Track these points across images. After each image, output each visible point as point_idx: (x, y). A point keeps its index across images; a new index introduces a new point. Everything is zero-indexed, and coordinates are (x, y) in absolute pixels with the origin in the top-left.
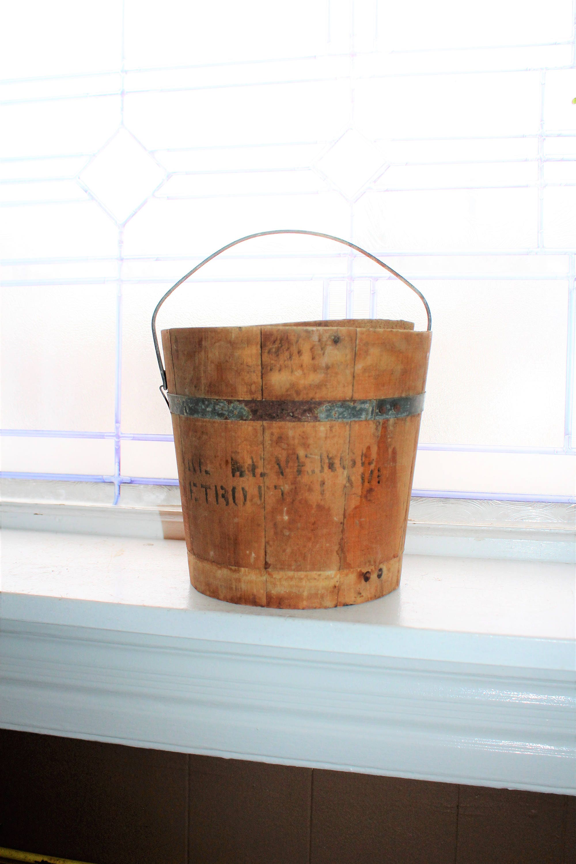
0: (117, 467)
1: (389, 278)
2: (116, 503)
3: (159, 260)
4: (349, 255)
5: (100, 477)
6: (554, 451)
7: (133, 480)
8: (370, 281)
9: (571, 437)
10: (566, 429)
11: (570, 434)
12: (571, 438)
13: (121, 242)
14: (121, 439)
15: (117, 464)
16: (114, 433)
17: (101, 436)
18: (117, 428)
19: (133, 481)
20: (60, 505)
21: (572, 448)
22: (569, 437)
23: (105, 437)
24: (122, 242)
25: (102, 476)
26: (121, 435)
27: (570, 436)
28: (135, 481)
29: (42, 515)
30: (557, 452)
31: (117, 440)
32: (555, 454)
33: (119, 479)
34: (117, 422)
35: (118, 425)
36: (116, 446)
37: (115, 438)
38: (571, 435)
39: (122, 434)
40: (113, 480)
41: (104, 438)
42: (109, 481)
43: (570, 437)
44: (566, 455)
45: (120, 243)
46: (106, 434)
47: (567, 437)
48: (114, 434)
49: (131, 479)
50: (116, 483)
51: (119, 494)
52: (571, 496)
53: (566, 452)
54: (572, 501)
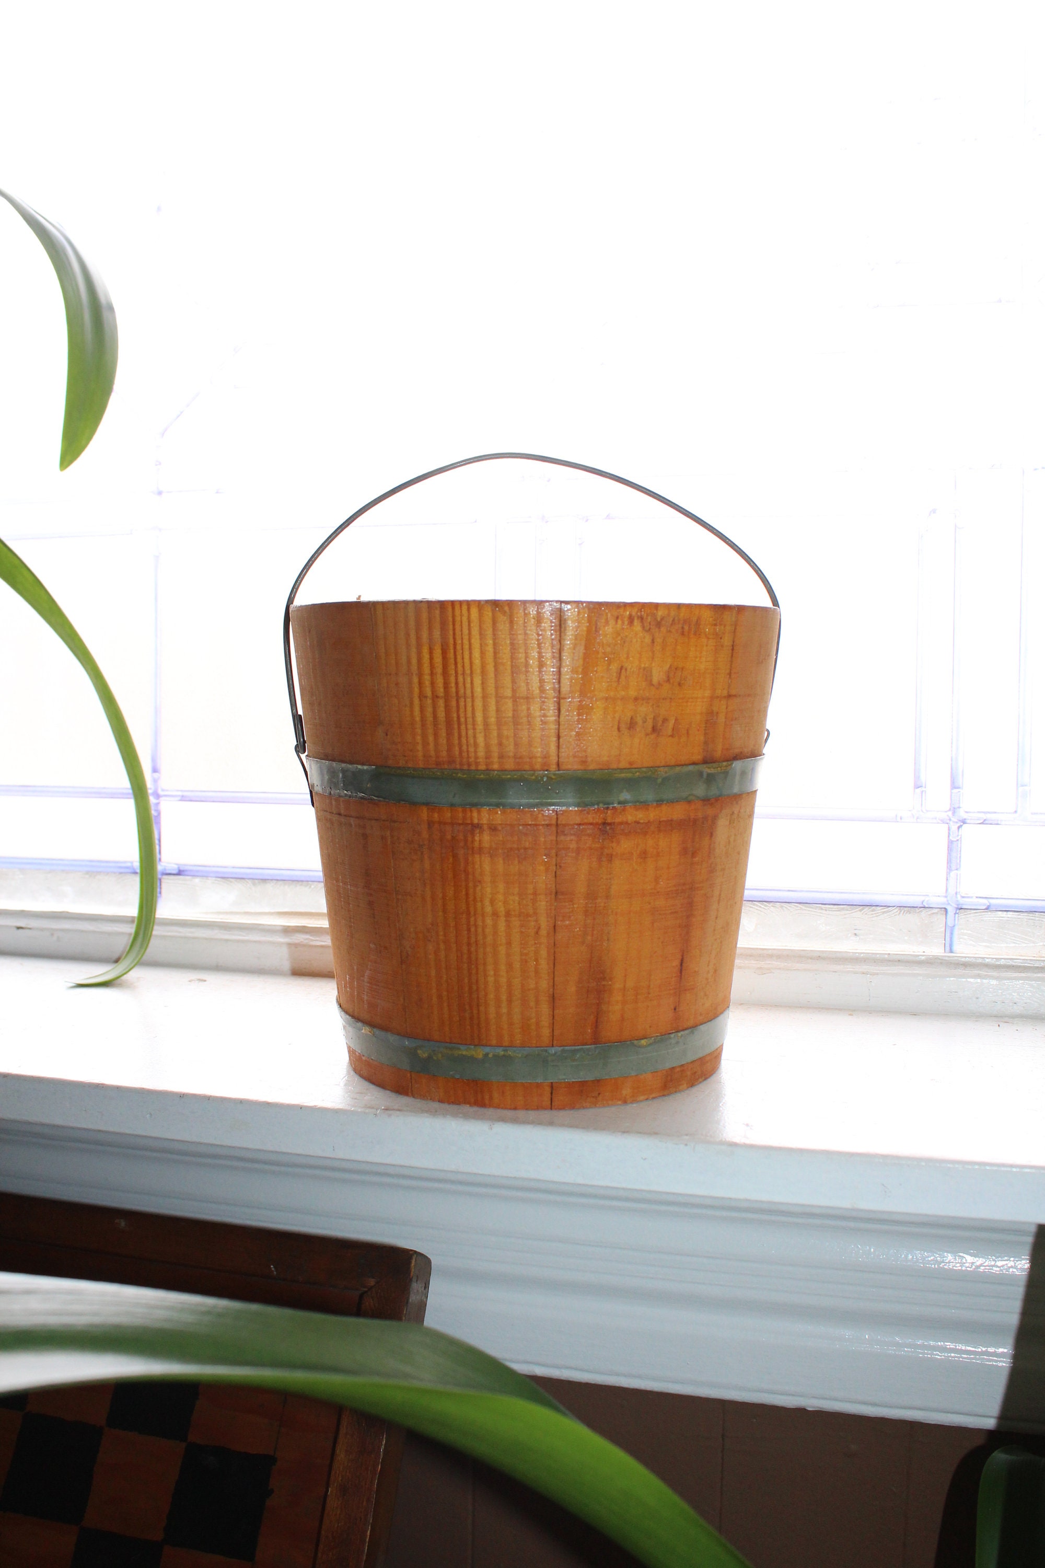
6: (896, 816)
7: (182, 869)
8: (576, 522)
9: (925, 791)
10: (917, 778)
11: (924, 785)
12: (925, 793)
13: (158, 464)
14: (161, 799)
18: (155, 781)
19: (183, 871)
21: (927, 811)
22: (922, 792)
24: (160, 464)
25: (132, 863)
26: (161, 793)
27: (923, 789)
28: (186, 870)
29: (30, 929)
30: (901, 818)
31: (155, 801)
32: (898, 822)
33: (159, 867)
34: (155, 770)
35: (156, 775)
36: (153, 812)
38: (925, 787)
39: (163, 790)
43: (924, 792)
44: (917, 822)
47: (918, 790)
49: (179, 868)
51: (161, 893)
52: (928, 895)
53: (917, 818)
54: (927, 904)
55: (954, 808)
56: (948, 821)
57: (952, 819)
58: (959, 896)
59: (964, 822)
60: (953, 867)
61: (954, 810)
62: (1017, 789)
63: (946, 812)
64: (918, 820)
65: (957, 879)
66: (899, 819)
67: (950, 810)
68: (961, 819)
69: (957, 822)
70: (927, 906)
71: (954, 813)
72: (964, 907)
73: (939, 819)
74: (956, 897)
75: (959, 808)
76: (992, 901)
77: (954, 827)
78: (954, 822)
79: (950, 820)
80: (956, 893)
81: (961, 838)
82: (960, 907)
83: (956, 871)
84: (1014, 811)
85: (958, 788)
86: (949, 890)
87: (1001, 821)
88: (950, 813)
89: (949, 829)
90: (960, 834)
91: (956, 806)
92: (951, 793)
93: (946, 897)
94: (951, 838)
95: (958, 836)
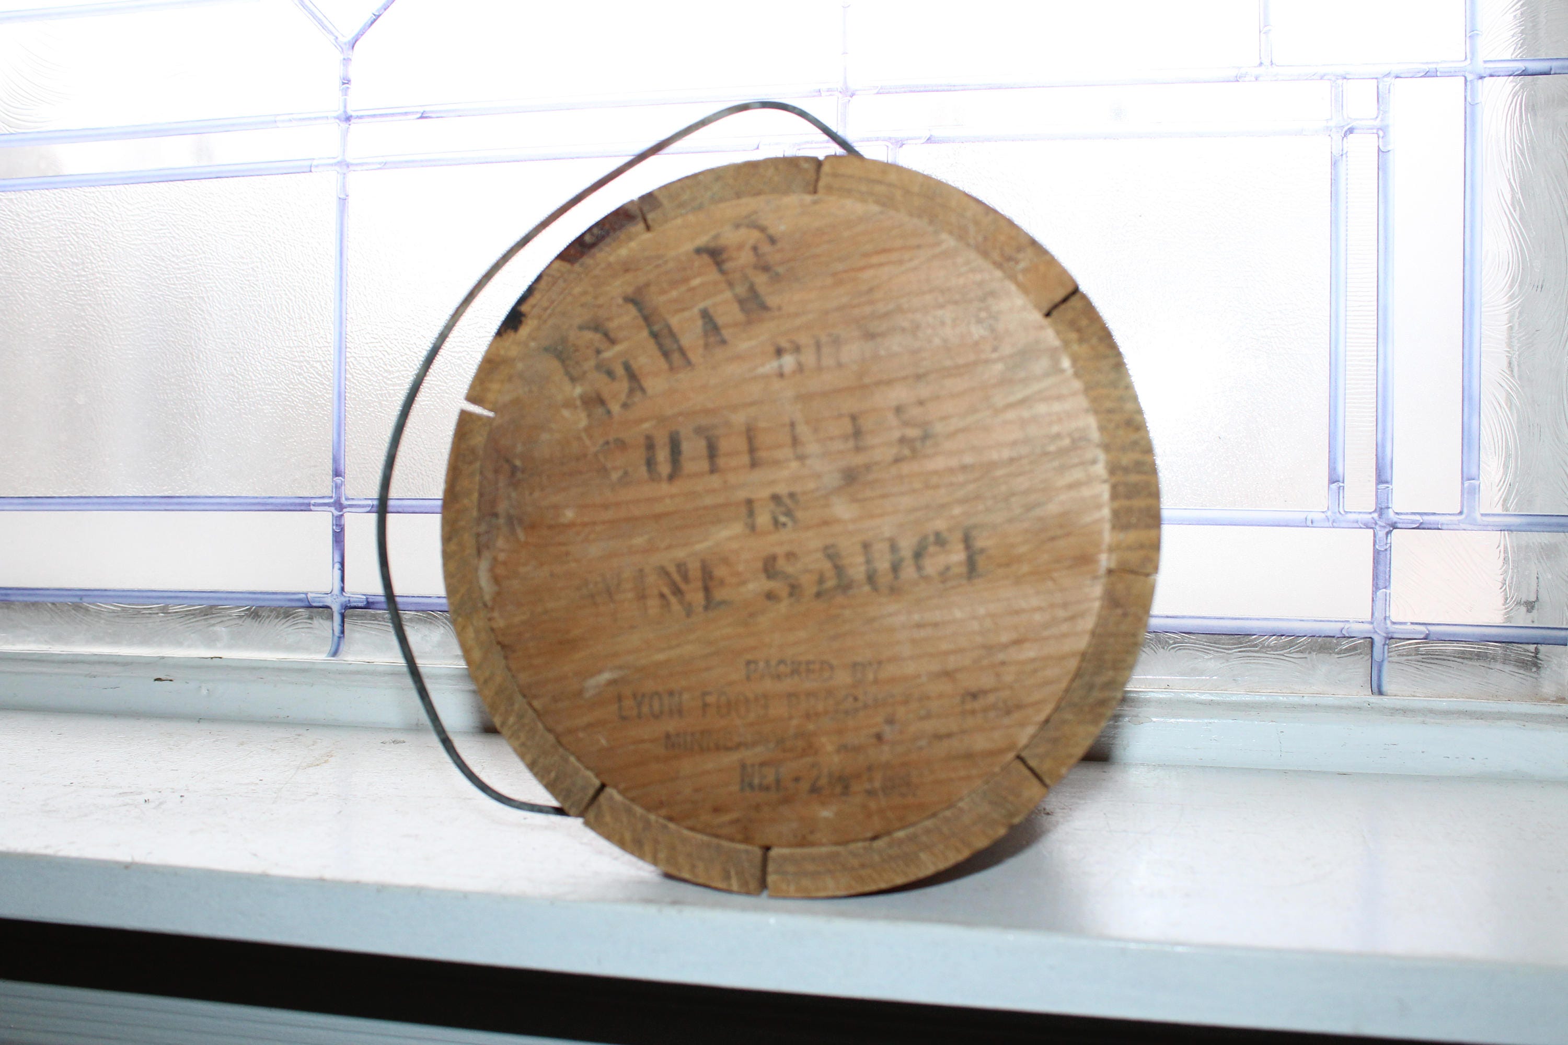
0: (337, 573)
1: (928, 139)
2: (335, 653)
3: (426, 117)
4: (840, 92)
5: (304, 596)
6: (1306, 519)
7: (370, 600)
8: (887, 147)
9: (1344, 487)
10: (1332, 469)
11: (1341, 480)
12: (1344, 489)
13: (346, 82)
14: (345, 510)
15: (337, 566)
16: (331, 497)
17: (304, 506)
18: (337, 487)
19: (373, 603)
20: (212, 658)
21: (1346, 512)
22: (1339, 488)
23: (312, 507)
24: (349, 82)
25: (306, 594)
26: (345, 503)
27: (1341, 484)
28: (377, 603)
29: (171, 680)
30: (1312, 522)
31: (337, 513)
32: (1308, 527)
33: (343, 599)
34: (337, 473)
35: (338, 480)
36: (334, 527)
37: (332, 509)
38: (1343, 482)
39: (347, 499)
40: (328, 601)
41: (311, 510)
42: (321, 604)
43: (1342, 488)
44: (1333, 527)
45: (344, 84)
46: (313, 501)
47: (1334, 486)
48: (332, 501)
49: (367, 598)
50: (336, 608)
51: (343, 632)
52: (1348, 621)
53: (1334, 521)
54: (1348, 633)
55: (1381, 509)
56: (1374, 526)
57: (1379, 523)
58: (1388, 622)
59: (1394, 526)
60: (1381, 584)
61: (1381, 510)
62: (1463, 484)
63: (1370, 513)
64: (1335, 524)
65: (1386, 600)
66: (1309, 523)
67: (1375, 511)
68: (1390, 523)
69: (1384, 527)
70: (1347, 635)
71: (1380, 515)
72: (1396, 636)
73: (1362, 523)
74: (1386, 624)
75: (1388, 508)
76: (1431, 628)
77: (1381, 534)
78: (1381, 526)
79: (1376, 524)
80: (1385, 618)
81: (1391, 547)
82: (1390, 636)
83: (1384, 590)
84: (1459, 511)
85: (1387, 482)
86: (1376, 614)
87: (1442, 524)
88: (1375, 515)
89: (1375, 536)
90: (1389, 541)
91: (1383, 506)
92: (1377, 489)
93: (1371, 623)
94: (1377, 547)
95: (1386, 544)
